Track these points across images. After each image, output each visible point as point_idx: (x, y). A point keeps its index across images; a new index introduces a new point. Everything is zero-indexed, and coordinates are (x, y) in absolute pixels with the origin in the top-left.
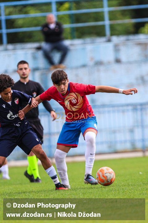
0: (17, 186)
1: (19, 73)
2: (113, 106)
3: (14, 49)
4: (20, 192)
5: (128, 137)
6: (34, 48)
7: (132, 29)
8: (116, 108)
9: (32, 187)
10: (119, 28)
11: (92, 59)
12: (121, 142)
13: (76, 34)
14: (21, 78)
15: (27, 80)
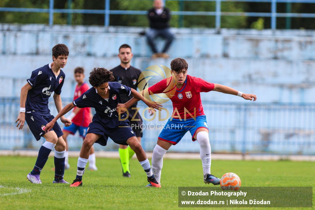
0: (104, 178)
1: (120, 58)
2: (215, 103)
3: (116, 32)
4: (107, 185)
5: (228, 137)
6: (137, 33)
7: (244, 23)
8: (218, 106)
9: (120, 181)
10: (231, 21)
11: (198, 50)
12: (220, 142)
13: (183, 22)
14: (122, 62)
15: (128, 66)
